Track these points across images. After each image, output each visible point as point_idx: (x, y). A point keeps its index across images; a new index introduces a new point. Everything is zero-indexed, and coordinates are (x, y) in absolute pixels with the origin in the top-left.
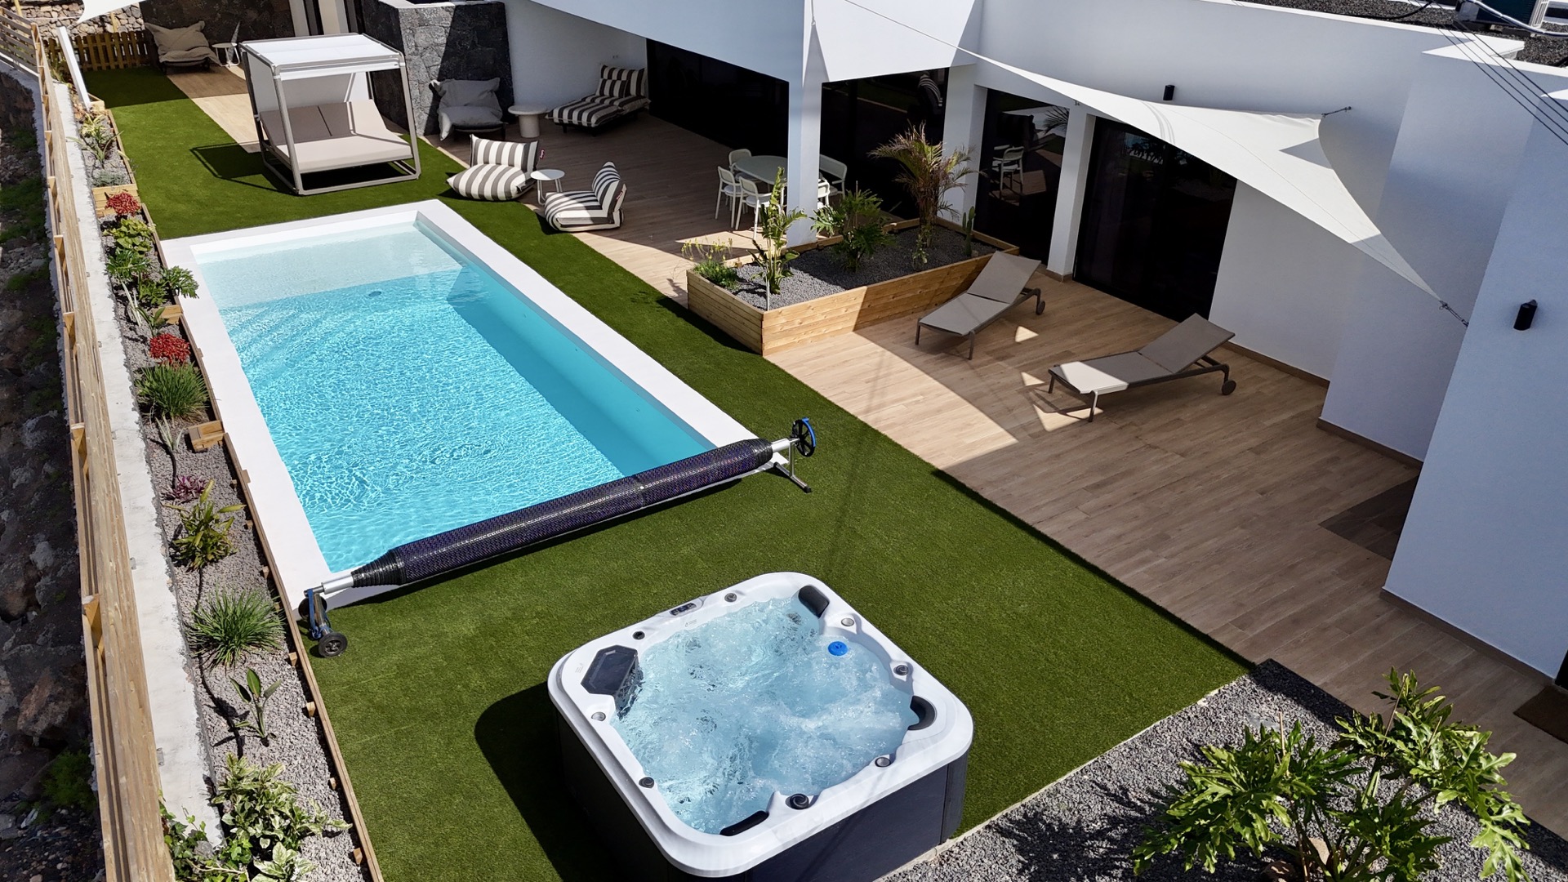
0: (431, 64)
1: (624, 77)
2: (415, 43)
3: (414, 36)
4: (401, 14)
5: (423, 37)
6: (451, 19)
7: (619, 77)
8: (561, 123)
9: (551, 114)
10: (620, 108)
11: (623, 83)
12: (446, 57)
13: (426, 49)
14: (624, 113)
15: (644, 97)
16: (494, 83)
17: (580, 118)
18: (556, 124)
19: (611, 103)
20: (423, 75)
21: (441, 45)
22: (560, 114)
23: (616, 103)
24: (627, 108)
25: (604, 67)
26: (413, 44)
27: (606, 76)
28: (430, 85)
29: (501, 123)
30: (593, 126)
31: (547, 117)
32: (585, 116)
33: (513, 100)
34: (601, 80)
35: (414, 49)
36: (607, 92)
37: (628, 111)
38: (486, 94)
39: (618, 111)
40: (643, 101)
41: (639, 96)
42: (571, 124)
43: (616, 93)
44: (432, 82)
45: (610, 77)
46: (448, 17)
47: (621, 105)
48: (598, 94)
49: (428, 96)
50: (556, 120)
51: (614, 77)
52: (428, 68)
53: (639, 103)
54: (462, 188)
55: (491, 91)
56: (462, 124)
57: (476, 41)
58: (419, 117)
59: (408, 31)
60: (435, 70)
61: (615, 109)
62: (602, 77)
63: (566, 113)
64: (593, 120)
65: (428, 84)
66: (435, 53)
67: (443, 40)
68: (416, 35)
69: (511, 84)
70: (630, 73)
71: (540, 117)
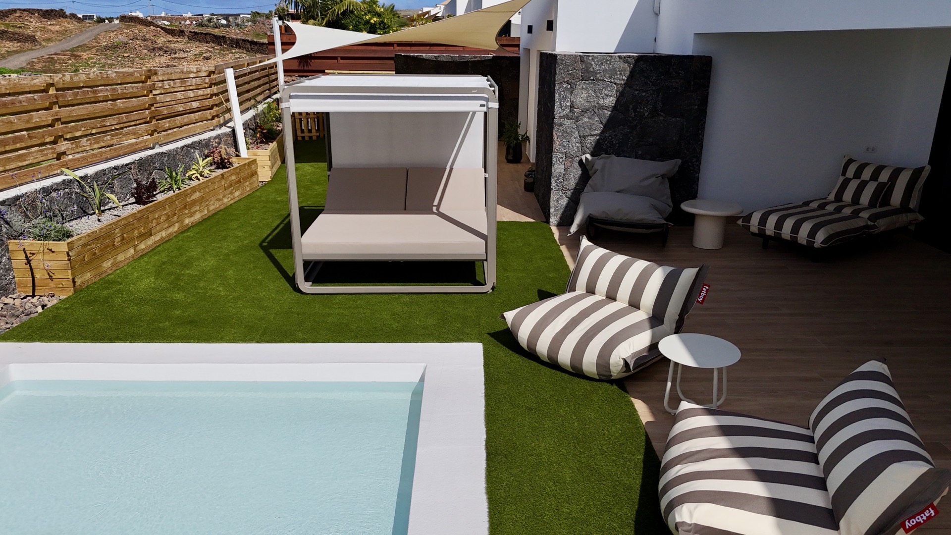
0: (588, 132)
1: (884, 177)
2: (572, 102)
3: (571, 93)
4: (559, 61)
5: (584, 95)
6: (628, 73)
7: (875, 176)
8: (762, 234)
9: (748, 218)
10: (870, 223)
11: (881, 186)
12: (609, 125)
13: (584, 111)
14: (876, 231)
15: (911, 211)
16: (669, 166)
17: (796, 229)
18: (753, 234)
19: (855, 214)
20: (574, 144)
21: (606, 108)
22: (763, 221)
23: (865, 215)
24: (882, 224)
25: (850, 161)
26: (568, 104)
27: (850, 173)
28: (581, 160)
29: (665, 222)
30: (816, 245)
31: (740, 222)
32: (805, 228)
33: (696, 192)
34: (841, 179)
35: (568, 110)
36: (848, 196)
37: (882, 229)
38: (654, 179)
39: (867, 227)
40: (911, 216)
41: (905, 207)
42: (777, 238)
43: (865, 199)
44: (583, 158)
45: (858, 175)
46: (625, 70)
47: (873, 218)
48: (832, 197)
49: (576, 173)
50: (754, 229)
51: (866, 174)
52: (583, 137)
53: (905, 218)
54: (523, 334)
55: (663, 176)
56: (603, 217)
57: (659, 105)
58: (557, 201)
59: (565, 85)
60: (591, 141)
61: (862, 224)
62: (844, 174)
63: (772, 220)
64: (820, 237)
65: (578, 159)
66: (597, 119)
67: (610, 101)
68: (575, 92)
69: (698, 170)
70: (896, 173)
71: (730, 221)
